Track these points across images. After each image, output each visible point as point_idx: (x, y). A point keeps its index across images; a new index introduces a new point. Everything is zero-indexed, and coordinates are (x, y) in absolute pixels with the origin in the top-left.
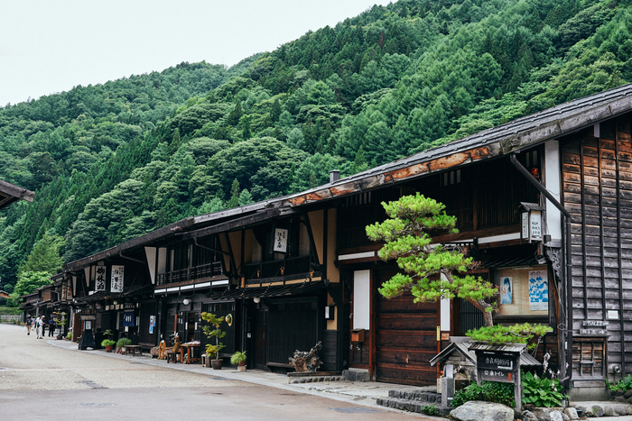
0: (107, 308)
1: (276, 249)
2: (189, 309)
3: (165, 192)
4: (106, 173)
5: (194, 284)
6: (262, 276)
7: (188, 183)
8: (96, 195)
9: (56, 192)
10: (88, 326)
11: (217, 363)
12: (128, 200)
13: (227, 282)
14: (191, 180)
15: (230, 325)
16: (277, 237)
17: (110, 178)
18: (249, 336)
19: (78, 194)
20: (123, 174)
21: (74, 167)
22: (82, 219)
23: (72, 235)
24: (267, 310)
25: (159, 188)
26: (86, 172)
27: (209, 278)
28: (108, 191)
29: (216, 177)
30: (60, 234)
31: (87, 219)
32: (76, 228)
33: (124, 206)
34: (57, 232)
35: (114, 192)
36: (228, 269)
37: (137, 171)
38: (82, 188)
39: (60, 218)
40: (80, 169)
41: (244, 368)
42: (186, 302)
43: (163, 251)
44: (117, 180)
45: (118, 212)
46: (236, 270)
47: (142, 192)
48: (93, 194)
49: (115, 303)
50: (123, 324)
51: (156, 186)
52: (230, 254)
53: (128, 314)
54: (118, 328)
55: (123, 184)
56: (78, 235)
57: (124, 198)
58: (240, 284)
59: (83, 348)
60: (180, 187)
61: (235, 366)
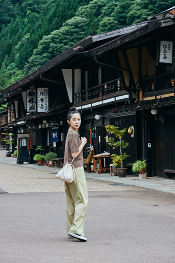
0: (40, 127)
1: (162, 60)
2: (100, 124)
3: (106, 26)
4: (55, 13)
5: (102, 100)
6: (156, 89)
7: (126, 17)
8: (47, 33)
9: (14, 32)
10: (24, 143)
11: (121, 171)
12: (75, 36)
13: (127, 96)
14: (129, 15)
15: (132, 136)
16: (162, 49)
17: (58, 17)
18: (149, 146)
19: (33, 33)
20: (70, 12)
21: (29, 9)
22: (37, 54)
23: (29, 68)
24: (163, 121)
25: (101, 23)
26: (39, 12)
27: (114, 94)
28: (58, 29)
29: (151, 10)
30: (19, 69)
31: (40, 54)
32: (32, 62)
33: (72, 41)
34: (17, 66)
35: (63, 29)
36: (127, 84)
37: (81, 9)
38: (36, 27)
39: (18, 54)
40: (33, 11)
41: (145, 175)
42: (97, 117)
43: (78, 72)
44: (65, 17)
45: (67, 47)
46: (134, 85)
47: (86, 28)
48: (45, 32)
49: (44, 122)
50: (52, 140)
51: (99, 21)
52: (129, 69)
53: (54, 131)
54: (48, 145)
55: (70, 21)
56: (34, 68)
57: (71, 34)
58: (138, 98)
59: (20, 162)
60: (119, 21)
61: (136, 174)
